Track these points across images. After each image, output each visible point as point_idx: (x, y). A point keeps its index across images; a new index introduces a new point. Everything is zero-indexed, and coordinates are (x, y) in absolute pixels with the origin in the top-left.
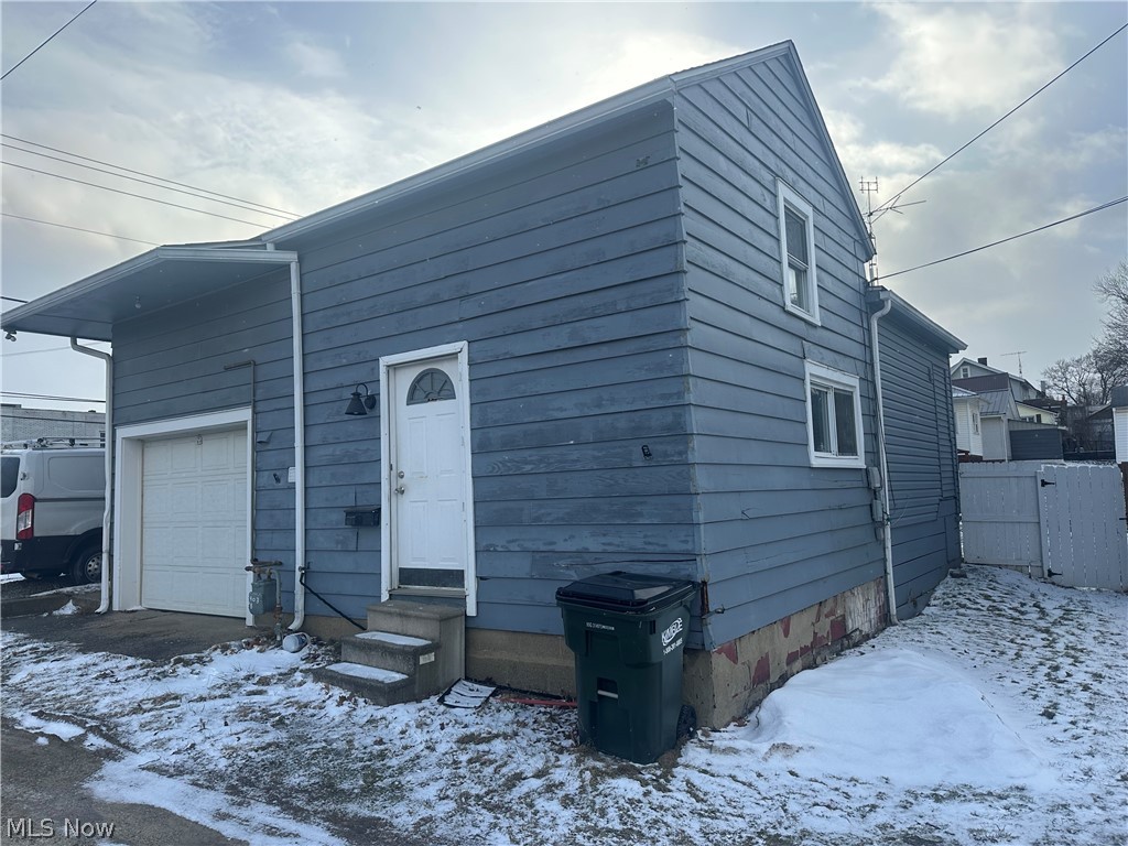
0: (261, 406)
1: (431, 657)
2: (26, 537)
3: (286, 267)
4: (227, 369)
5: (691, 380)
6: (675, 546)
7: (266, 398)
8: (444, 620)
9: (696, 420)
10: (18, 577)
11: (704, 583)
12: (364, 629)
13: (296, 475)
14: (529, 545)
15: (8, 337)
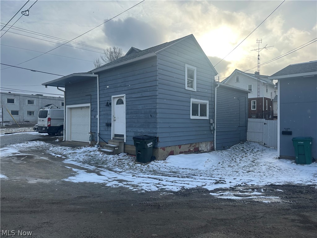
0: (92, 103)
1: (117, 148)
2: (49, 126)
3: (96, 77)
4: (86, 96)
5: (158, 104)
6: (154, 131)
7: (93, 102)
8: (120, 142)
9: (158, 111)
10: (47, 134)
11: (158, 137)
12: (108, 144)
13: (98, 116)
14: (134, 131)
15: (46, 87)
